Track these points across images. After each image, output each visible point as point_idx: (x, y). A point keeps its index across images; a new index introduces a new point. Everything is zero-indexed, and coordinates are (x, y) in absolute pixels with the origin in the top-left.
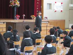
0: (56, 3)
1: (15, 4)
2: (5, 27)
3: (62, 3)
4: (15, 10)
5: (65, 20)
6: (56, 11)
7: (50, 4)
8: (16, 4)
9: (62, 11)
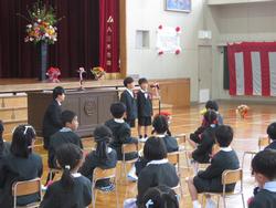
0: (160, 27)
1: (42, 33)
2: (26, 106)
3: (178, 29)
4: (44, 53)
5: (189, 79)
6: (161, 53)
7: (145, 33)
8: (47, 35)
9: (177, 52)
